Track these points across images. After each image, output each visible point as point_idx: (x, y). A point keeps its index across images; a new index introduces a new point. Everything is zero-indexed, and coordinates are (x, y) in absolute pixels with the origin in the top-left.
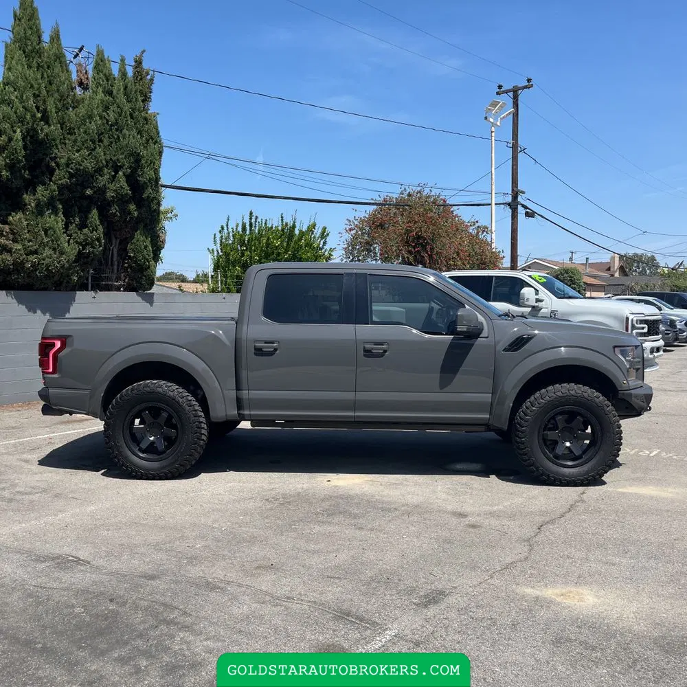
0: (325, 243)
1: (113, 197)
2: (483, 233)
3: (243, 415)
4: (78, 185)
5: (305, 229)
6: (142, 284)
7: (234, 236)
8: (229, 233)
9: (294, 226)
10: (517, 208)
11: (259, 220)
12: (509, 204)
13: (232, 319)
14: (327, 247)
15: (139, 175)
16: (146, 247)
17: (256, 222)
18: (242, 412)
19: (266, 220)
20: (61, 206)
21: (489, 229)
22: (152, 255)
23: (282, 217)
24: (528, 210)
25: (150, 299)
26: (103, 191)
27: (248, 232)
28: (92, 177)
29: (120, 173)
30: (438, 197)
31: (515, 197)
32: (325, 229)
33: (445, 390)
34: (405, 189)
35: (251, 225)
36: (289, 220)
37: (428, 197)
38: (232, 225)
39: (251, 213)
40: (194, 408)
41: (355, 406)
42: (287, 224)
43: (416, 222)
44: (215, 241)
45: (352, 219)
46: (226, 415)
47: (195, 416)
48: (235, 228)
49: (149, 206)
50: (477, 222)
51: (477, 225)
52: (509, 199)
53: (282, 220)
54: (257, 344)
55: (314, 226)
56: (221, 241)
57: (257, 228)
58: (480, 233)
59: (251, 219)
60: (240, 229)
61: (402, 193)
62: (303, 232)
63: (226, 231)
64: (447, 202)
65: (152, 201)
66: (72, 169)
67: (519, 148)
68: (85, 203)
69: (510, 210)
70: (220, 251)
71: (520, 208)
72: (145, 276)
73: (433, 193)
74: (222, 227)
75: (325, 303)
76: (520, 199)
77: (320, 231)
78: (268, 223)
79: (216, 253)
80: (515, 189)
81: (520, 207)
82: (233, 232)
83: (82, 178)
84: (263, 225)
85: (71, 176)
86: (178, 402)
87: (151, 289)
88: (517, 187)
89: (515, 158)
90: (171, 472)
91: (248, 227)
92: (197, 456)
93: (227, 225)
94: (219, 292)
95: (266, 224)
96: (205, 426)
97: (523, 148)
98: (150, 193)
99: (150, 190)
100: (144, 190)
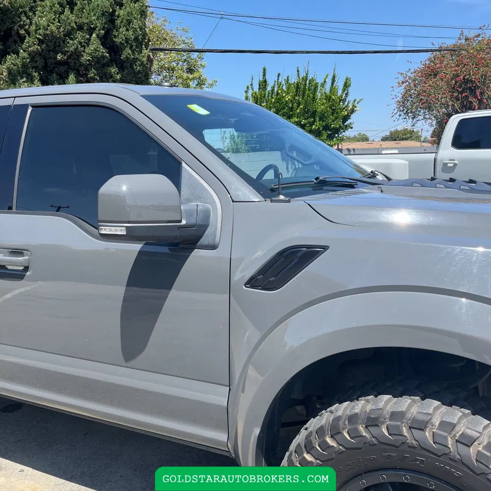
0: (347, 94)
1: (89, 60)
4: (49, 51)
14: (350, 98)
15: (115, 36)
20: (36, 74)
23: (298, 71)
26: (77, 54)
28: (64, 42)
29: (94, 35)
53: (298, 75)
66: (41, 35)
68: (62, 69)
83: (52, 44)
85: (41, 42)
98: (129, 54)
99: (130, 51)
100: (122, 52)
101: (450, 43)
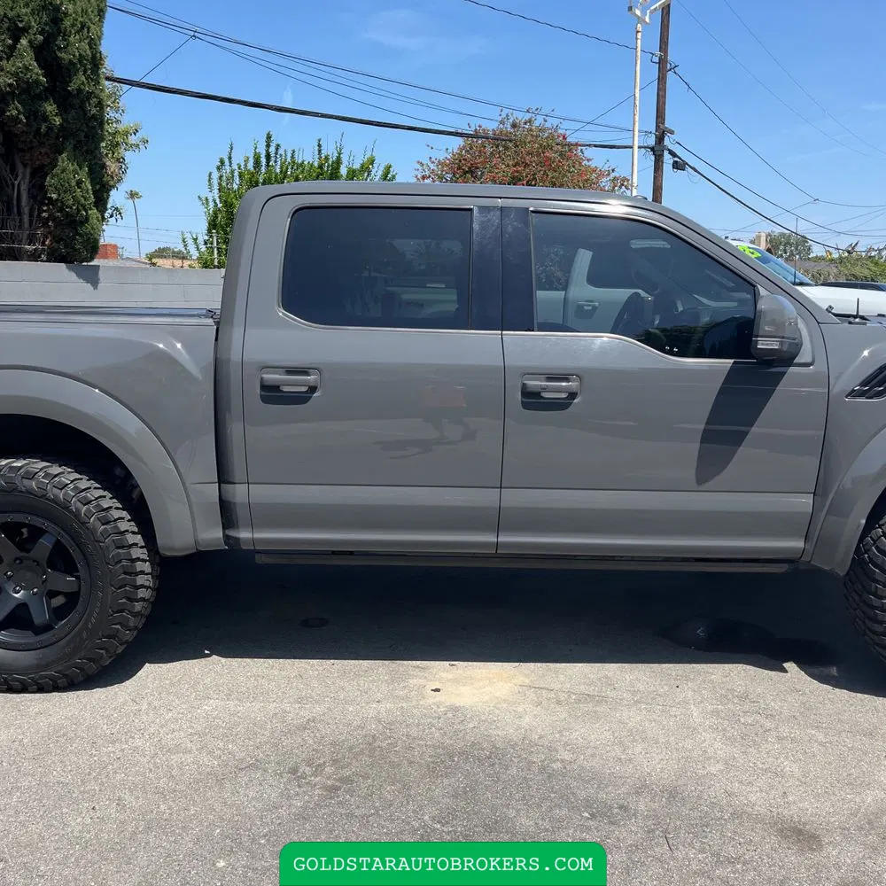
1: (11, 85)
2: (620, 187)
3: (238, 539)
5: (357, 166)
6: (76, 250)
7: (241, 176)
8: (232, 172)
9: (338, 162)
10: (662, 155)
11: (281, 151)
12: (652, 149)
13: (210, 313)
15: (59, 48)
16: (79, 183)
17: (276, 153)
18: (232, 533)
19: (294, 152)
21: (630, 182)
22: (92, 199)
23: (319, 146)
24: (676, 159)
25: (92, 277)
27: (263, 169)
29: (24, 42)
30: (556, 130)
31: (660, 139)
32: (388, 168)
33: (706, 486)
34: (507, 115)
35: (268, 157)
36: (330, 151)
37: (542, 130)
38: (238, 159)
39: (269, 137)
40: (116, 527)
41: (499, 520)
42: (327, 158)
43: (526, 165)
44: (210, 184)
45: (426, 161)
46: (196, 542)
47: (118, 548)
48: (242, 164)
49: (82, 107)
50: (613, 170)
51: (612, 175)
52: (652, 141)
53: (320, 151)
54: (264, 376)
55: (372, 162)
56: (220, 184)
57: (279, 163)
58: (616, 188)
59: (268, 146)
60: (250, 166)
61: (502, 122)
62: (354, 171)
63: (228, 167)
64: (568, 140)
65: (88, 99)
67: (669, 65)
69: (653, 158)
70: (218, 201)
71: (666, 155)
72: (81, 235)
73: (548, 125)
74: (222, 162)
75: (389, 288)
76: (667, 142)
77: (380, 173)
78: (296, 156)
79: (211, 205)
80: (661, 127)
81: (666, 153)
82: (239, 168)
84: (289, 160)
86: (77, 514)
87: (92, 259)
88: (663, 124)
89: (662, 80)
90: (65, 676)
91: (263, 160)
92: (129, 636)
93: (230, 158)
94: (215, 267)
95: (293, 157)
96: (147, 567)
97: (673, 65)
98: (83, 83)
99: (83, 78)
100: (70, 77)
101: (491, 126)
